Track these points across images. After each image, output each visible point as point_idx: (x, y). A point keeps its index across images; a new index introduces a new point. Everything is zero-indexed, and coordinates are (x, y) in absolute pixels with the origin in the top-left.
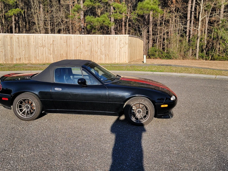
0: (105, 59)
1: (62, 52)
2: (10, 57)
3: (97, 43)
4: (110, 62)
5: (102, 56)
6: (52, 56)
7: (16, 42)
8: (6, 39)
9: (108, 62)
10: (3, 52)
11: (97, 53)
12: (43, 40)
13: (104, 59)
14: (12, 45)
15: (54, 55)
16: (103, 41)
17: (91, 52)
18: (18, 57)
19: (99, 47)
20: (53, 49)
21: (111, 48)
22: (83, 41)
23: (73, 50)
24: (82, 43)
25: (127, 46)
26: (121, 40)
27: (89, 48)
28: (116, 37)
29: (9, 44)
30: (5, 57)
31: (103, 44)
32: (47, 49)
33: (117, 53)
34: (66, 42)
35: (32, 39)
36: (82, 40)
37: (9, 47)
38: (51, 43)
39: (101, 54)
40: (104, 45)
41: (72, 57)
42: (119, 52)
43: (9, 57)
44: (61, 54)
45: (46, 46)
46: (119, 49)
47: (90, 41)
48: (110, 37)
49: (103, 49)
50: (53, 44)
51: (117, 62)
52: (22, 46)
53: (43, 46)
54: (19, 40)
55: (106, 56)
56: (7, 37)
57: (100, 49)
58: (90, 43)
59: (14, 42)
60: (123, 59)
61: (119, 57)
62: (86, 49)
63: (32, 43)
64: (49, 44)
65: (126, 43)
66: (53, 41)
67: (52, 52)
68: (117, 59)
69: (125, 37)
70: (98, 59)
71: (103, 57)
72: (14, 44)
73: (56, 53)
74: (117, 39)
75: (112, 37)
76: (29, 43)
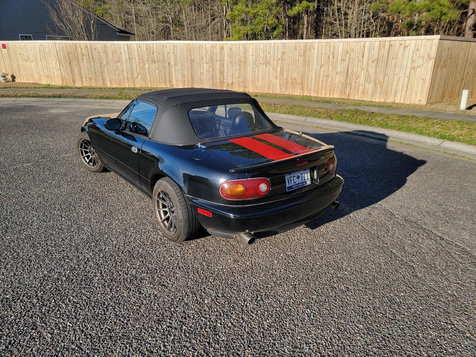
0: (374, 92)
1: (295, 75)
2: (220, 80)
3: (361, 56)
4: (382, 100)
5: (367, 85)
6: (278, 81)
7: (228, 55)
8: (215, 50)
9: (378, 99)
10: (209, 72)
11: (357, 79)
12: (266, 51)
13: (370, 92)
14: (222, 60)
15: (281, 80)
16: (375, 52)
17: (347, 75)
18: (230, 81)
19: (365, 66)
20: (282, 69)
21: (389, 70)
22: (333, 54)
23: (314, 71)
24: (331, 57)
25: (431, 64)
26: (419, 48)
27: (343, 67)
28: (407, 43)
29: (218, 59)
30: (213, 80)
31: (374, 59)
32: (271, 69)
33: (402, 80)
34: (304, 54)
35: (251, 50)
36: (332, 51)
37: (218, 63)
38: (279, 56)
39: (366, 80)
40: (376, 61)
41: (311, 84)
42: (406, 79)
43: (218, 81)
44: (293, 78)
45: (271, 63)
46: (408, 70)
47: (348, 53)
48: (392, 43)
49: (372, 71)
50: (282, 59)
51: (397, 101)
52: (235, 63)
53: (267, 63)
54: (232, 52)
55: (375, 85)
56: (216, 48)
57: (365, 70)
58: (348, 56)
59: (226, 56)
60: (413, 96)
61: (405, 89)
62: (339, 70)
63: (251, 57)
64: (276, 59)
65: (429, 56)
66: (283, 53)
67: (278, 74)
68: (399, 94)
69: (429, 42)
70: (358, 91)
71: (370, 87)
72: (226, 59)
73: (285, 77)
74: (409, 47)
75: (397, 42)
76: (245, 57)
